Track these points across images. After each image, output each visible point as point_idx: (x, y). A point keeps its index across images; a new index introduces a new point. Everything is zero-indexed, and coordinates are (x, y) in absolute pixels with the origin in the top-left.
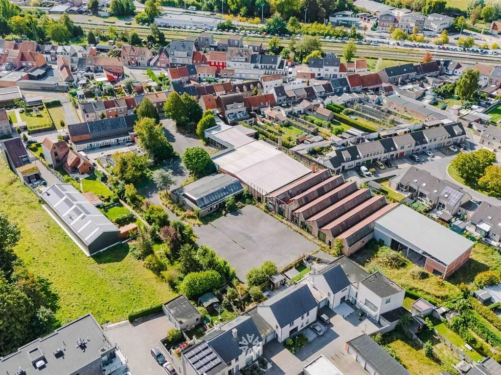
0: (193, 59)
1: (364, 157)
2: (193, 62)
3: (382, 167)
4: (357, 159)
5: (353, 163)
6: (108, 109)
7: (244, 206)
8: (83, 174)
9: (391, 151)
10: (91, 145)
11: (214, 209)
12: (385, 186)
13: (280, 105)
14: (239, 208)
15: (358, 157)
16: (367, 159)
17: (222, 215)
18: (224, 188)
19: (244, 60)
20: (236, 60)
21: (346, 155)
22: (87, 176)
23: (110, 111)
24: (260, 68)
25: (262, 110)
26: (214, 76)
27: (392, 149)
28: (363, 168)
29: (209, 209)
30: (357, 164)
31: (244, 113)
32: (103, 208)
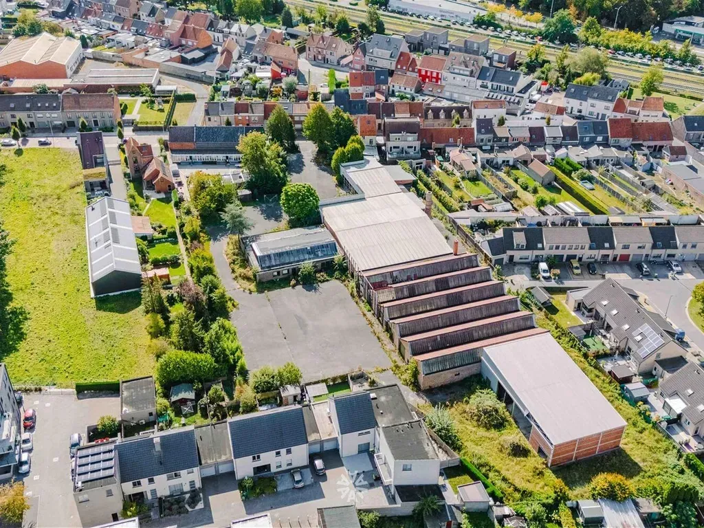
0: (398, 62)
1: (551, 248)
2: (396, 67)
3: (576, 271)
4: (537, 249)
5: (531, 255)
6: (237, 115)
7: (327, 280)
8: (159, 192)
9: (603, 248)
10: (191, 157)
11: (283, 274)
12: (558, 300)
13: (480, 148)
14: (320, 281)
15: (540, 246)
16: (554, 252)
17: (290, 286)
18: (309, 248)
19: (468, 73)
20: (456, 71)
21: (520, 239)
22: (162, 196)
23: (240, 118)
24: (490, 87)
25: (448, 149)
26: (413, 90)
27: (607, 245)
28: (543, 266)
29: (276, 274)
30: (537, 256)
31: (417, 149)
32: (148, 241)
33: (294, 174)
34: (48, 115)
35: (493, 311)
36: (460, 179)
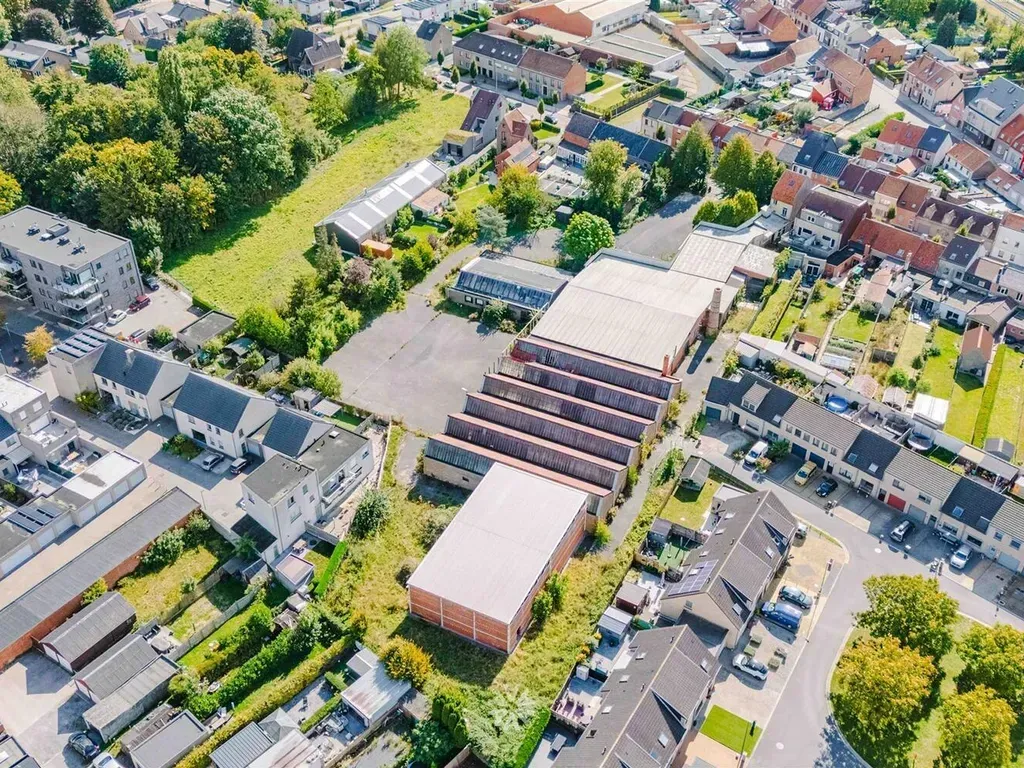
0: (1003, 130)
1: (789, 430)
2: (998, 137)
3: (798, 478)
4: (770, 421)
5: (760, 425)
9: (865, 469)
11: (477, 304)
14: (501, 329)
15: (776, 418)
16: (793, 439)
17: (468, 318)
18: (518, 287)
21: (754, 395)
27: (873, 468)
28: (760, 447)
29: (469, 299)
30: (770, 433)
31: (835, 245)
32: (420, 218)
33: (657, 216)
34: (505, 67)
35: (592, 446)
36: (850, 307)
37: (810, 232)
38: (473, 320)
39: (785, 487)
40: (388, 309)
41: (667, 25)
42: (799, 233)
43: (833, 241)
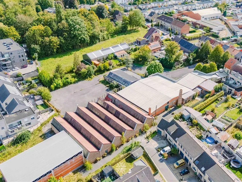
1: (179, 145)
4: (174, 139)
5: (172, 141)
9: (200, 168)
15: (177, 139)
16: (180, 149)
17: (106, 86)
18: (123, 79)
27: (203, 169)
29: (110, 80)
30: (175, 144)
31: (241, 85)
32: (115, 58)
33: (187, 68)
34: (168, 25)
36: (237, 107)
37: (233, 79)
38: (108, 87)
39: (169, 167)
40: (86, 79)
41: (225, 19)
42: (230, 79)
43: (241, 83)
